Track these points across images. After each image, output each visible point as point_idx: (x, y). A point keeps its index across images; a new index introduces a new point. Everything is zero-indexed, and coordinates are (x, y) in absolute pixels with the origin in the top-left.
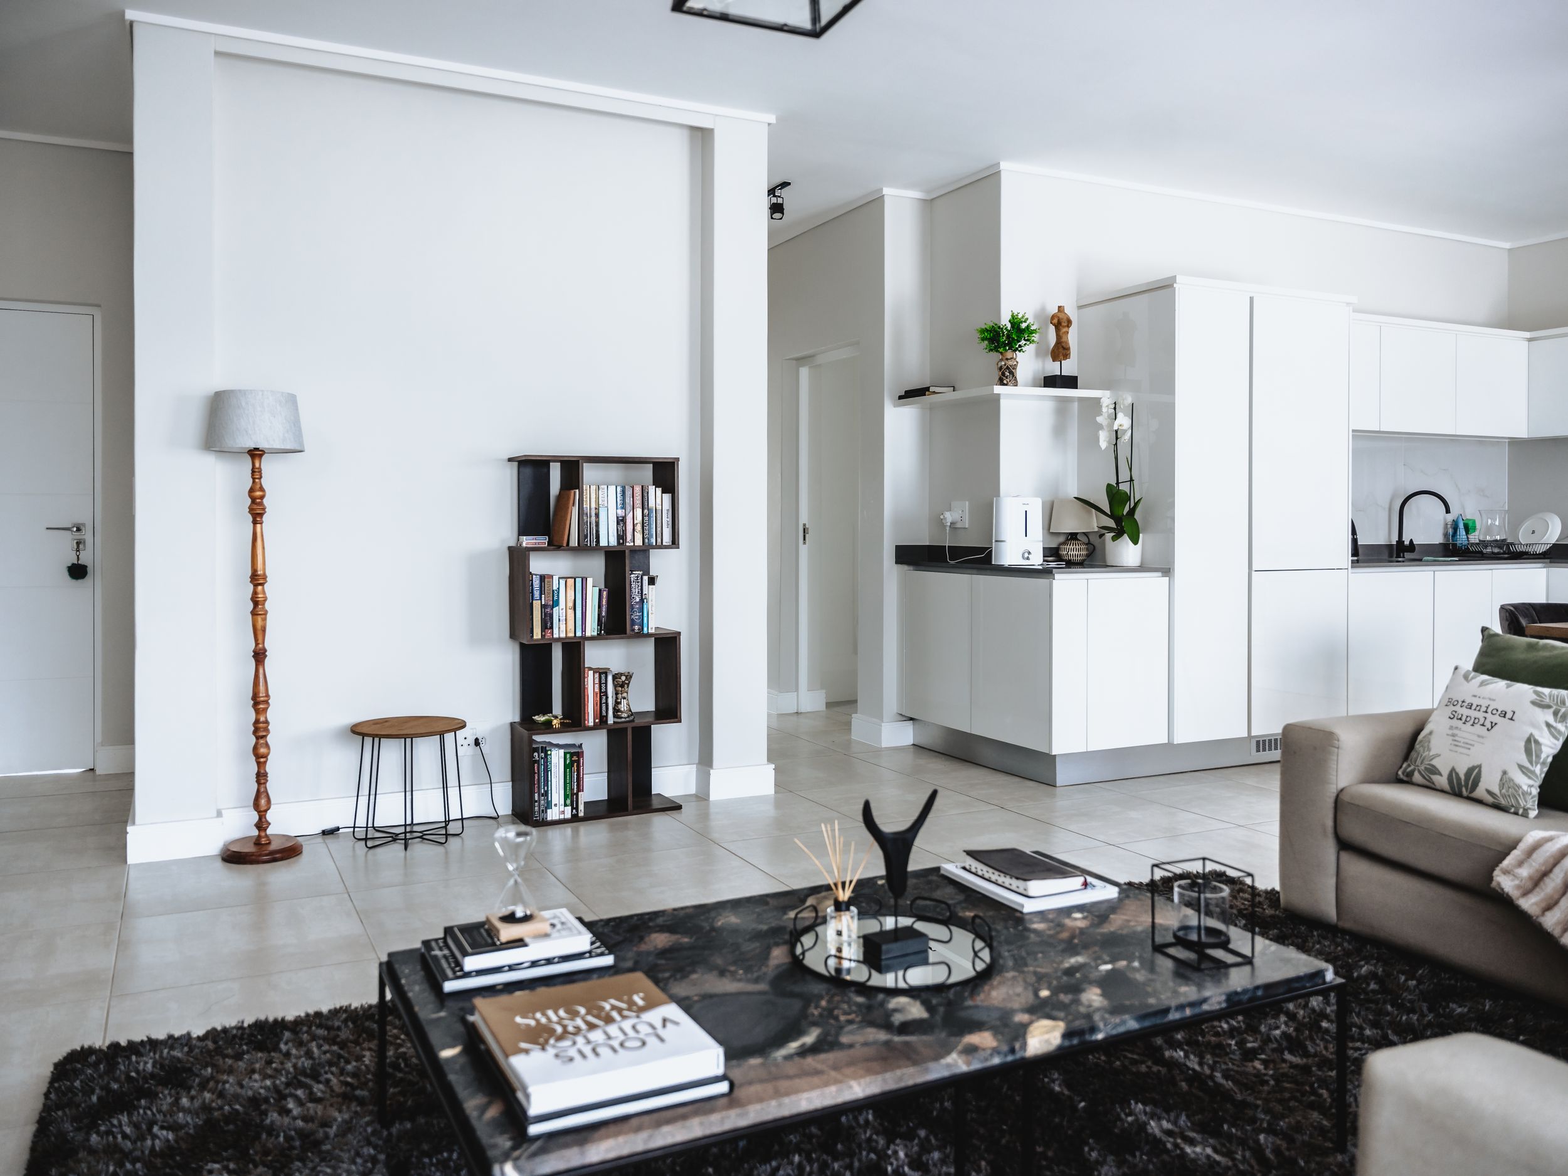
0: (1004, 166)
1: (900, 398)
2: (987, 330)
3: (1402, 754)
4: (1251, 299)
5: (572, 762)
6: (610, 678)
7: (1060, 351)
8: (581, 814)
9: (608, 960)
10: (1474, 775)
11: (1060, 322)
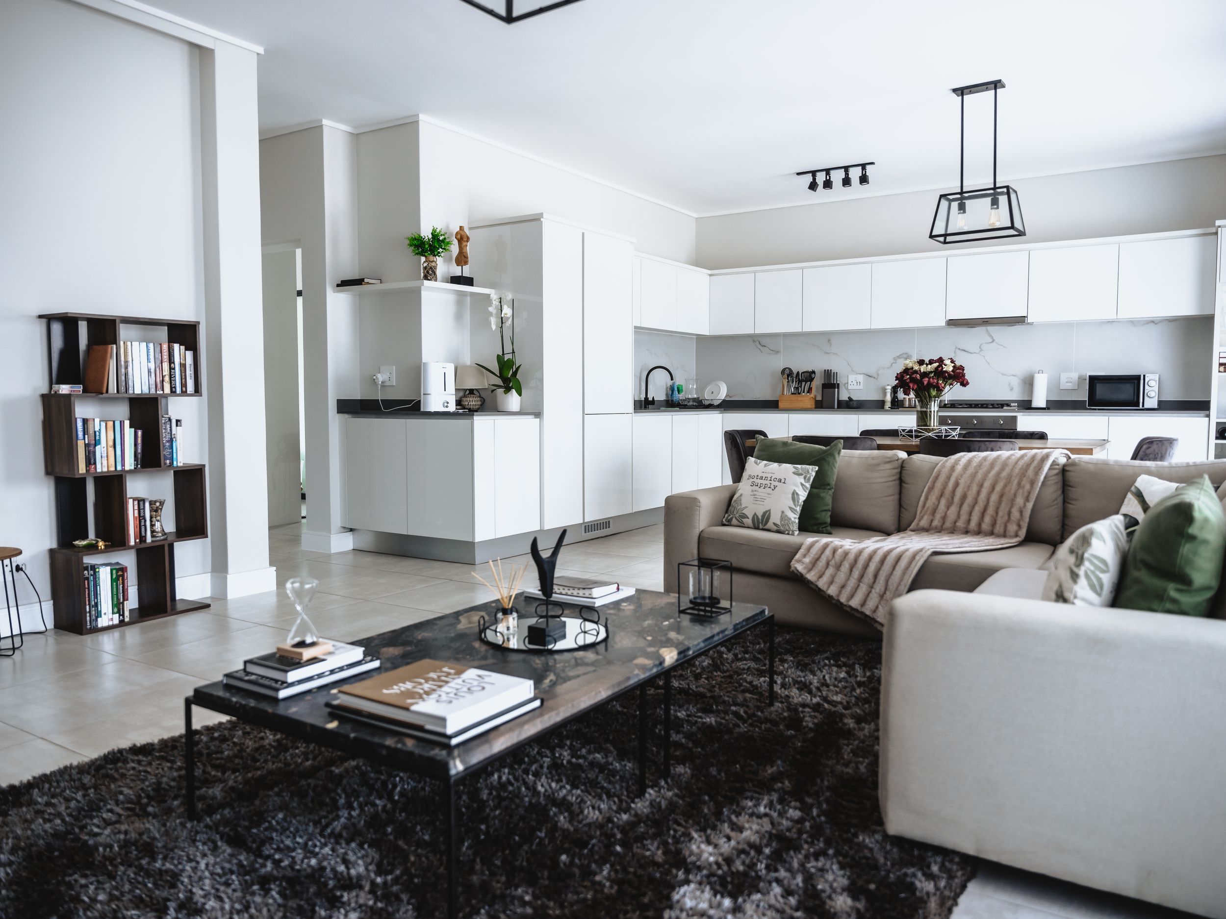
0: (422, 117)
1: (338, 285)
2: (415, 239)
3: (725, 508)
4: (583, 234)
5: (118, 577)
6: (147, 505)
7: (462, 259)
8: (127, 619)
9: (376, 664)
10: (767, 515)
11: (462, 239)
